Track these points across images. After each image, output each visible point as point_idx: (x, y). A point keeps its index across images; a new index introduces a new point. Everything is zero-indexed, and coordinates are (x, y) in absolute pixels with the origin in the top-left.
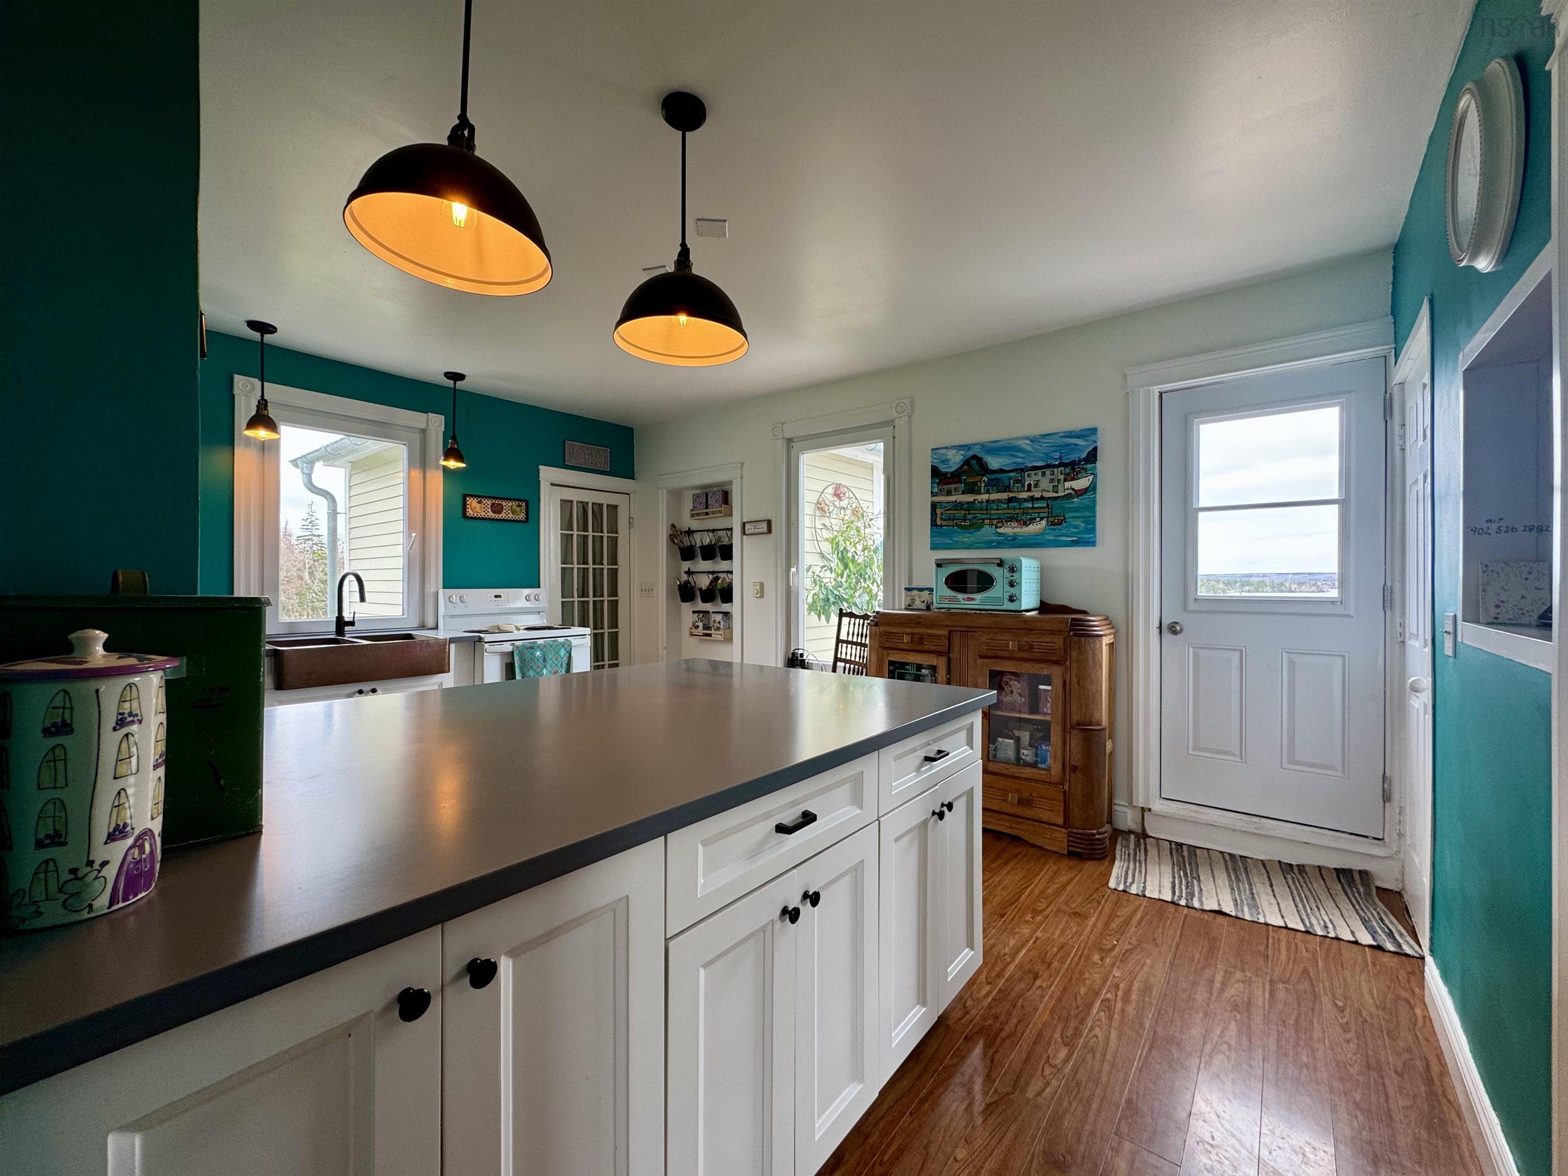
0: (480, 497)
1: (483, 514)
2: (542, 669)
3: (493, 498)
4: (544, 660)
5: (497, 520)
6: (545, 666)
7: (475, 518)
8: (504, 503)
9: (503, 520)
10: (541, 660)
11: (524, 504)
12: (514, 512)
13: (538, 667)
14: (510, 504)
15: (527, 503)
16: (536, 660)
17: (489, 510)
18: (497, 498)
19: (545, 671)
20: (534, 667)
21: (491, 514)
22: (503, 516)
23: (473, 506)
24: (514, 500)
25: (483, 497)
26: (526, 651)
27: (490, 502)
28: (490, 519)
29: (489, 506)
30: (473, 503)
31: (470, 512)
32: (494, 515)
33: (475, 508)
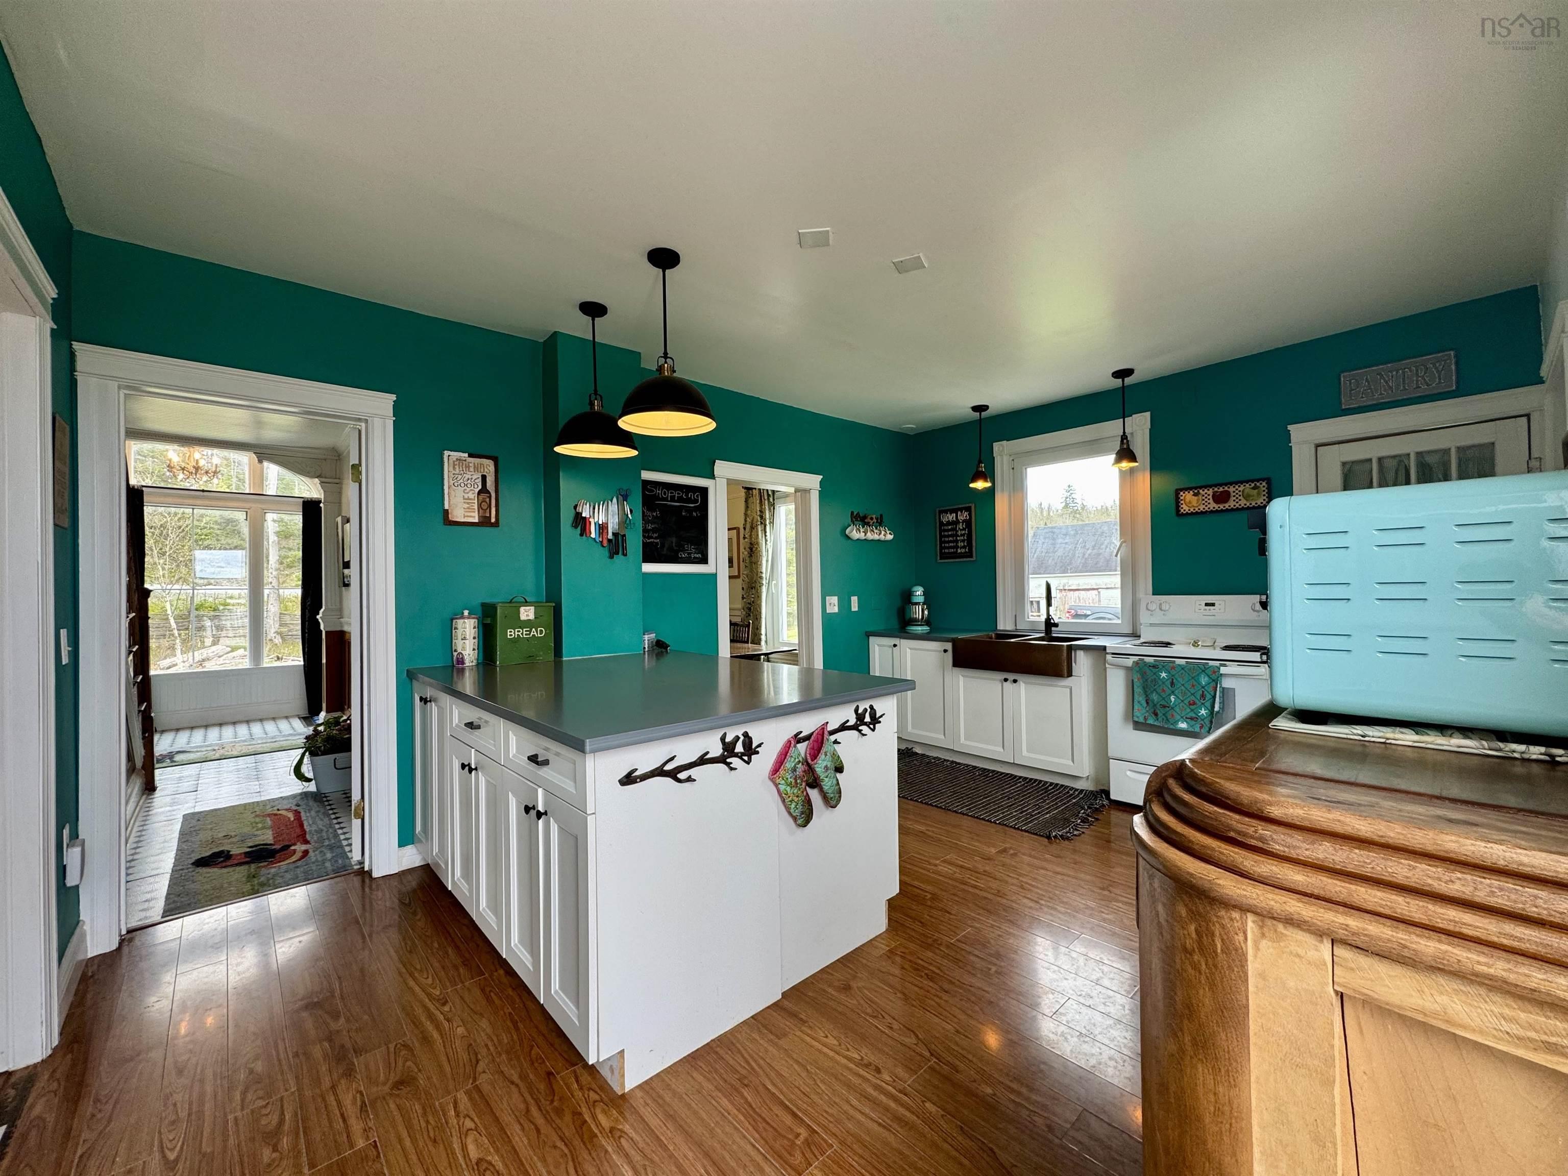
0: (1196, 489)
1: (1202, 508)
2: (1170, 695)
3: (1216, 486)
4: (1172, 684)
5: (1222, 511)
6: (1173, 692)
7: (1192, 514)
8: (1231, 489)
9: (1232, 510)
10: (1168, 683)
11: (1264, 484)
12: (1247, 497)
13: (1164, 691)
14: (1241, 489)
15: (1269, 481)
16: (1160, 683)
17: (1211, 501)
18: (1221, 485)
19: (1172, 698)
20: (1159, 691)
21: (1213, 506)
22: (1231, 504)
23: (1187, 500)
24: (1247, 482)
25: (1201, 487)
26: (1148, 670)
27: (1210, 492)
28: (1212, 512)
29: (1210, 497)
30: (1188, 496)
31: (1185, 508)
32: (1216, 506)
33: (1190, 502)
